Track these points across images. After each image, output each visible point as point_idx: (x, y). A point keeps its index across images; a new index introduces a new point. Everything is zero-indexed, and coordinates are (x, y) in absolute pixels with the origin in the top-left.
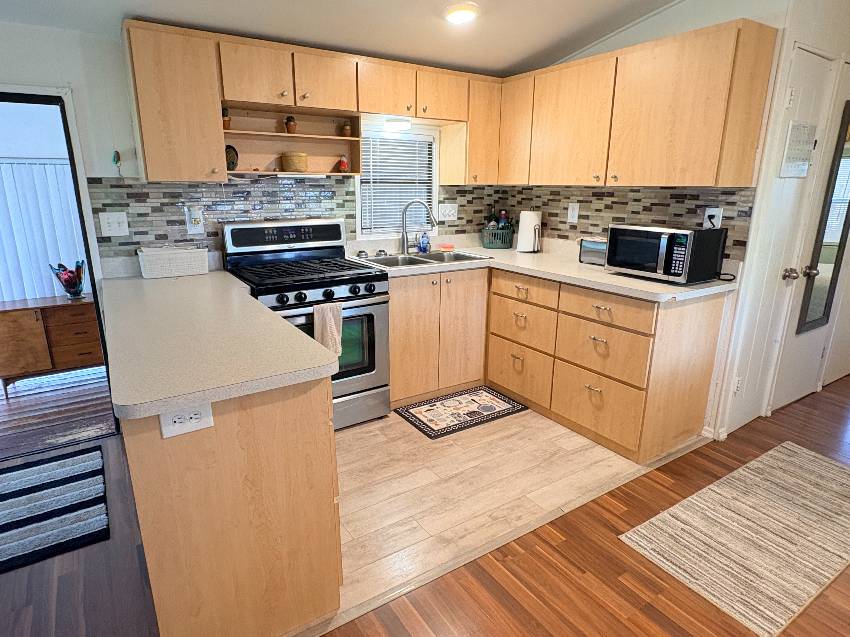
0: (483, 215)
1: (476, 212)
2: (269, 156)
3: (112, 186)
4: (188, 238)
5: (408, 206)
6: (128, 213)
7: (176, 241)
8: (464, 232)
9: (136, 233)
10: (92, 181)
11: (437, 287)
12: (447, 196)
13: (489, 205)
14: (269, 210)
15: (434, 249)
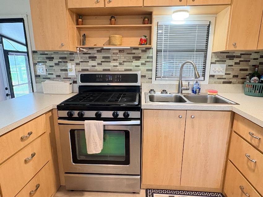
0: (248, 72)
1: (241, 70)
2: (106, 38)
3: (41, 54)
4: (69, 77)
5: (185, 63)
6: (46, 66)
7: (64, 78)
8: (230, 83)
9: (49, 74)
10: (34, 52)
11: (183, 121)
12: (218, 59)
13: (253, 66)
14: (105, 66)
15: (203, 92)
